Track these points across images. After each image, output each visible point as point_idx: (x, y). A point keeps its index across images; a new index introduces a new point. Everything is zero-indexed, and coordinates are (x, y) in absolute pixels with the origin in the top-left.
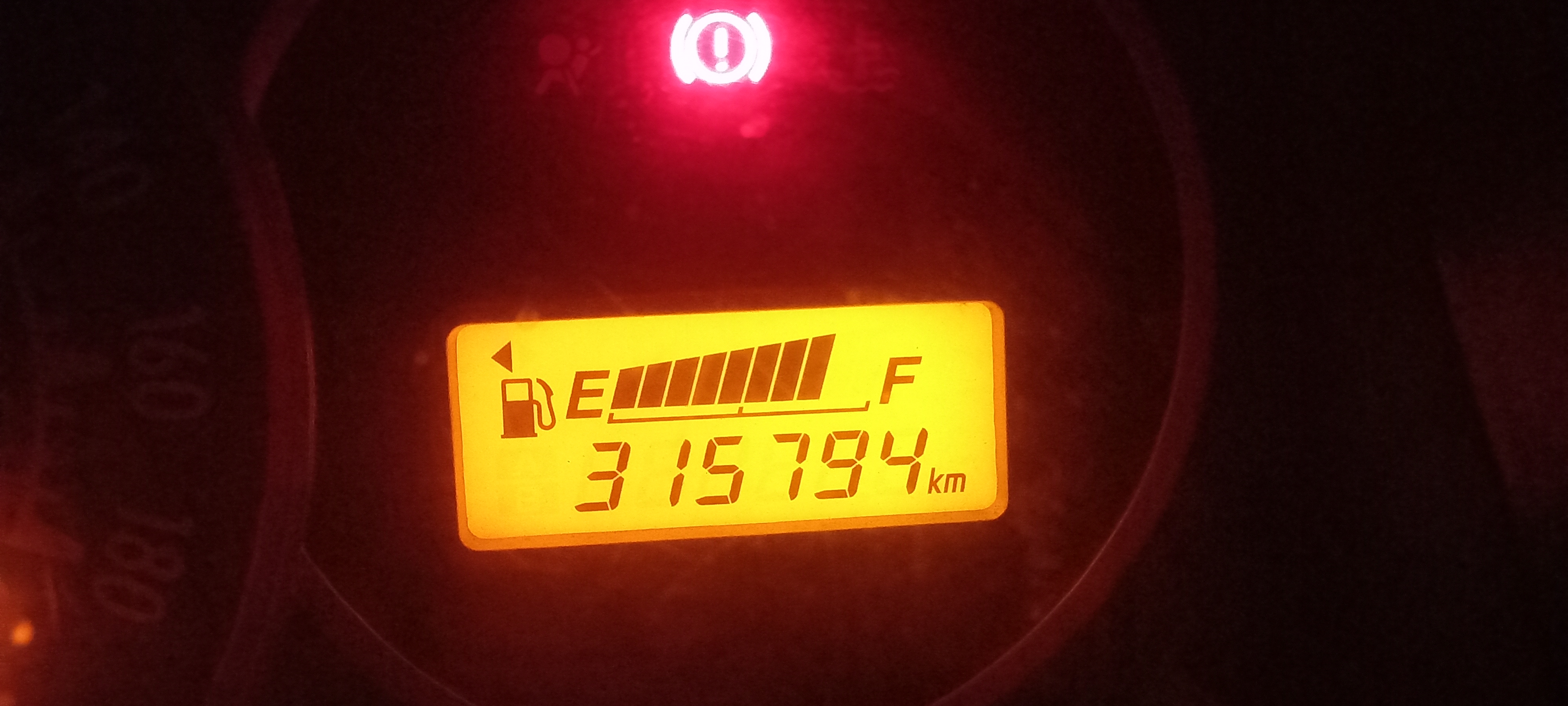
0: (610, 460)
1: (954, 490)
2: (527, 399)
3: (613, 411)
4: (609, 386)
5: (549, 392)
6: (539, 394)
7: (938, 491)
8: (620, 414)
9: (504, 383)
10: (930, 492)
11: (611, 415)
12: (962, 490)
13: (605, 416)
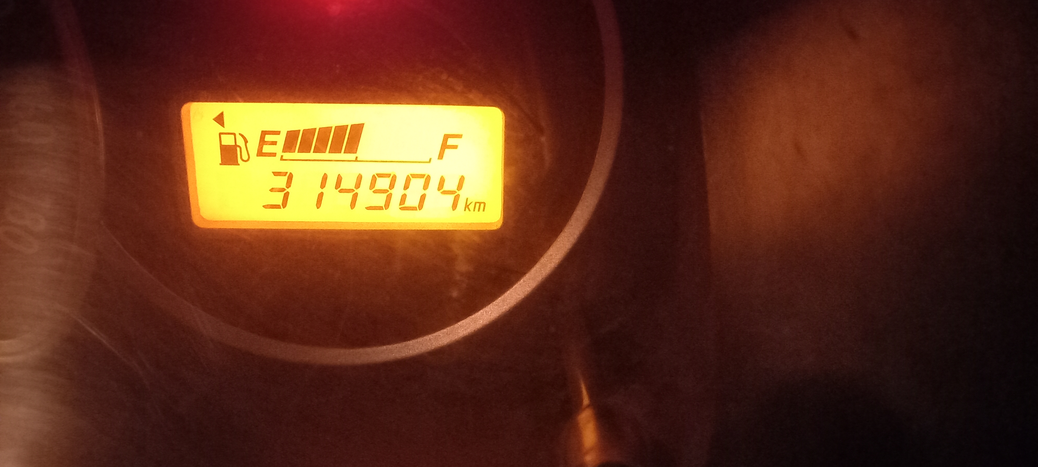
0: (281, 182)
1: (479, 210)
2: (234, 144)
3: (283, 154)
4: (281, 139)
5: (246, 142)
6: (240, 142)
7: (469, 210)
8: (287, 155)
9: (220, 134)
10: (465, 210)
11: (282, 156)
12: (484, 211)
13: (278, 156)
